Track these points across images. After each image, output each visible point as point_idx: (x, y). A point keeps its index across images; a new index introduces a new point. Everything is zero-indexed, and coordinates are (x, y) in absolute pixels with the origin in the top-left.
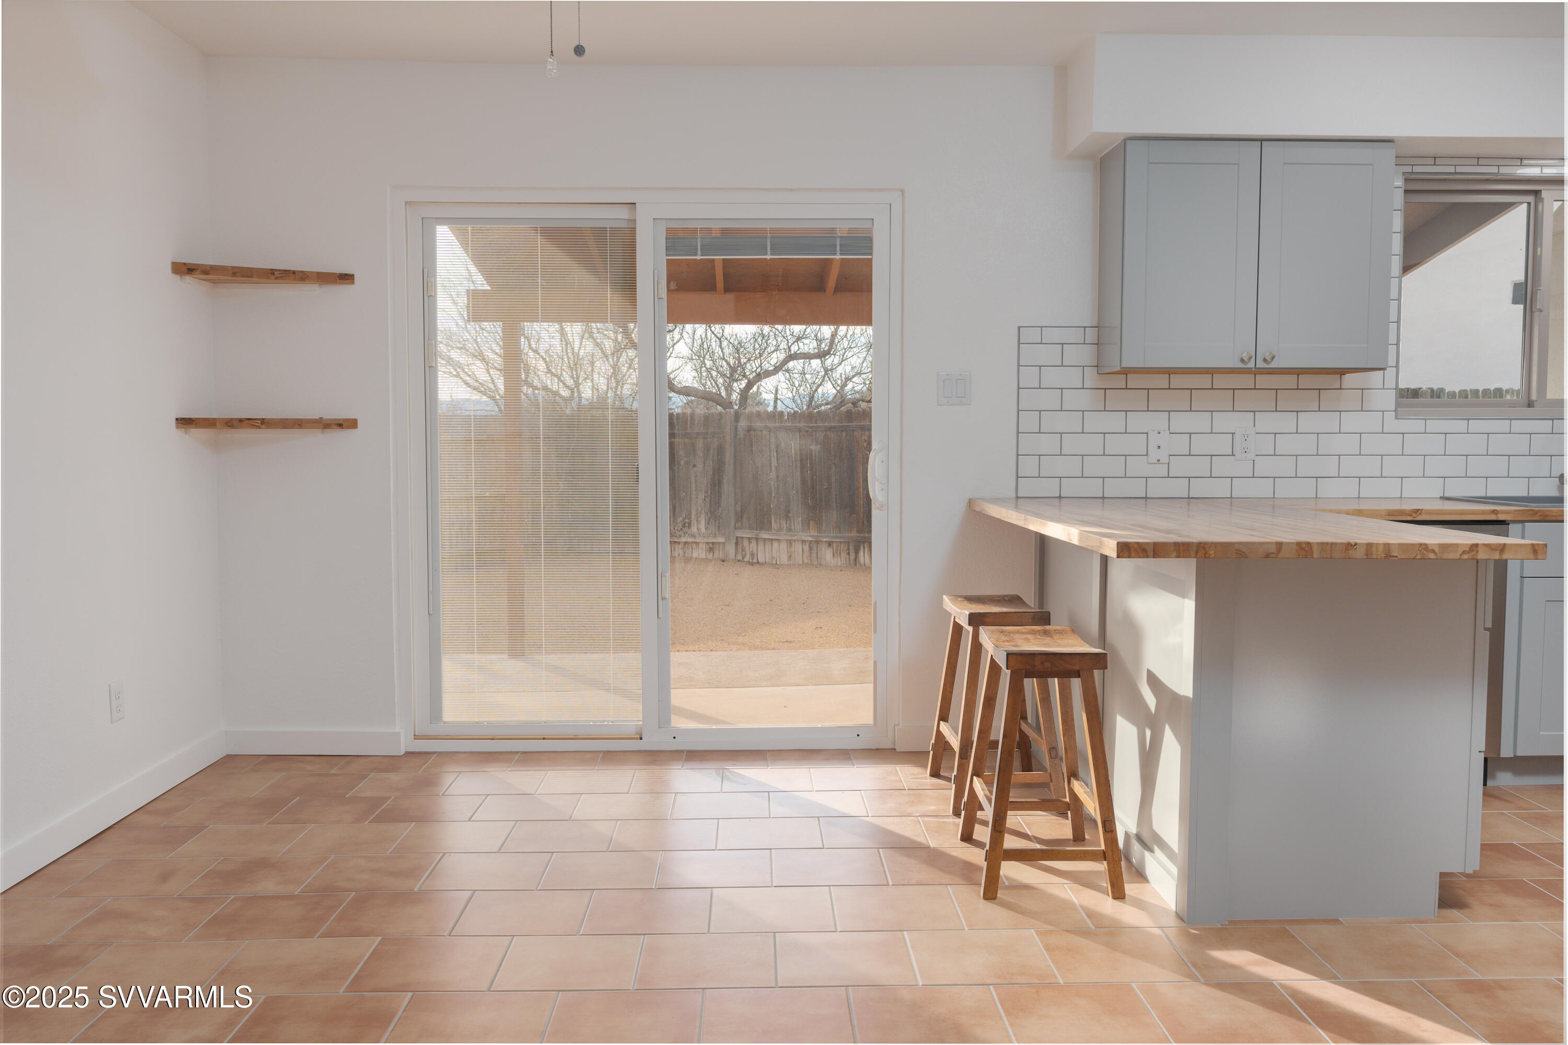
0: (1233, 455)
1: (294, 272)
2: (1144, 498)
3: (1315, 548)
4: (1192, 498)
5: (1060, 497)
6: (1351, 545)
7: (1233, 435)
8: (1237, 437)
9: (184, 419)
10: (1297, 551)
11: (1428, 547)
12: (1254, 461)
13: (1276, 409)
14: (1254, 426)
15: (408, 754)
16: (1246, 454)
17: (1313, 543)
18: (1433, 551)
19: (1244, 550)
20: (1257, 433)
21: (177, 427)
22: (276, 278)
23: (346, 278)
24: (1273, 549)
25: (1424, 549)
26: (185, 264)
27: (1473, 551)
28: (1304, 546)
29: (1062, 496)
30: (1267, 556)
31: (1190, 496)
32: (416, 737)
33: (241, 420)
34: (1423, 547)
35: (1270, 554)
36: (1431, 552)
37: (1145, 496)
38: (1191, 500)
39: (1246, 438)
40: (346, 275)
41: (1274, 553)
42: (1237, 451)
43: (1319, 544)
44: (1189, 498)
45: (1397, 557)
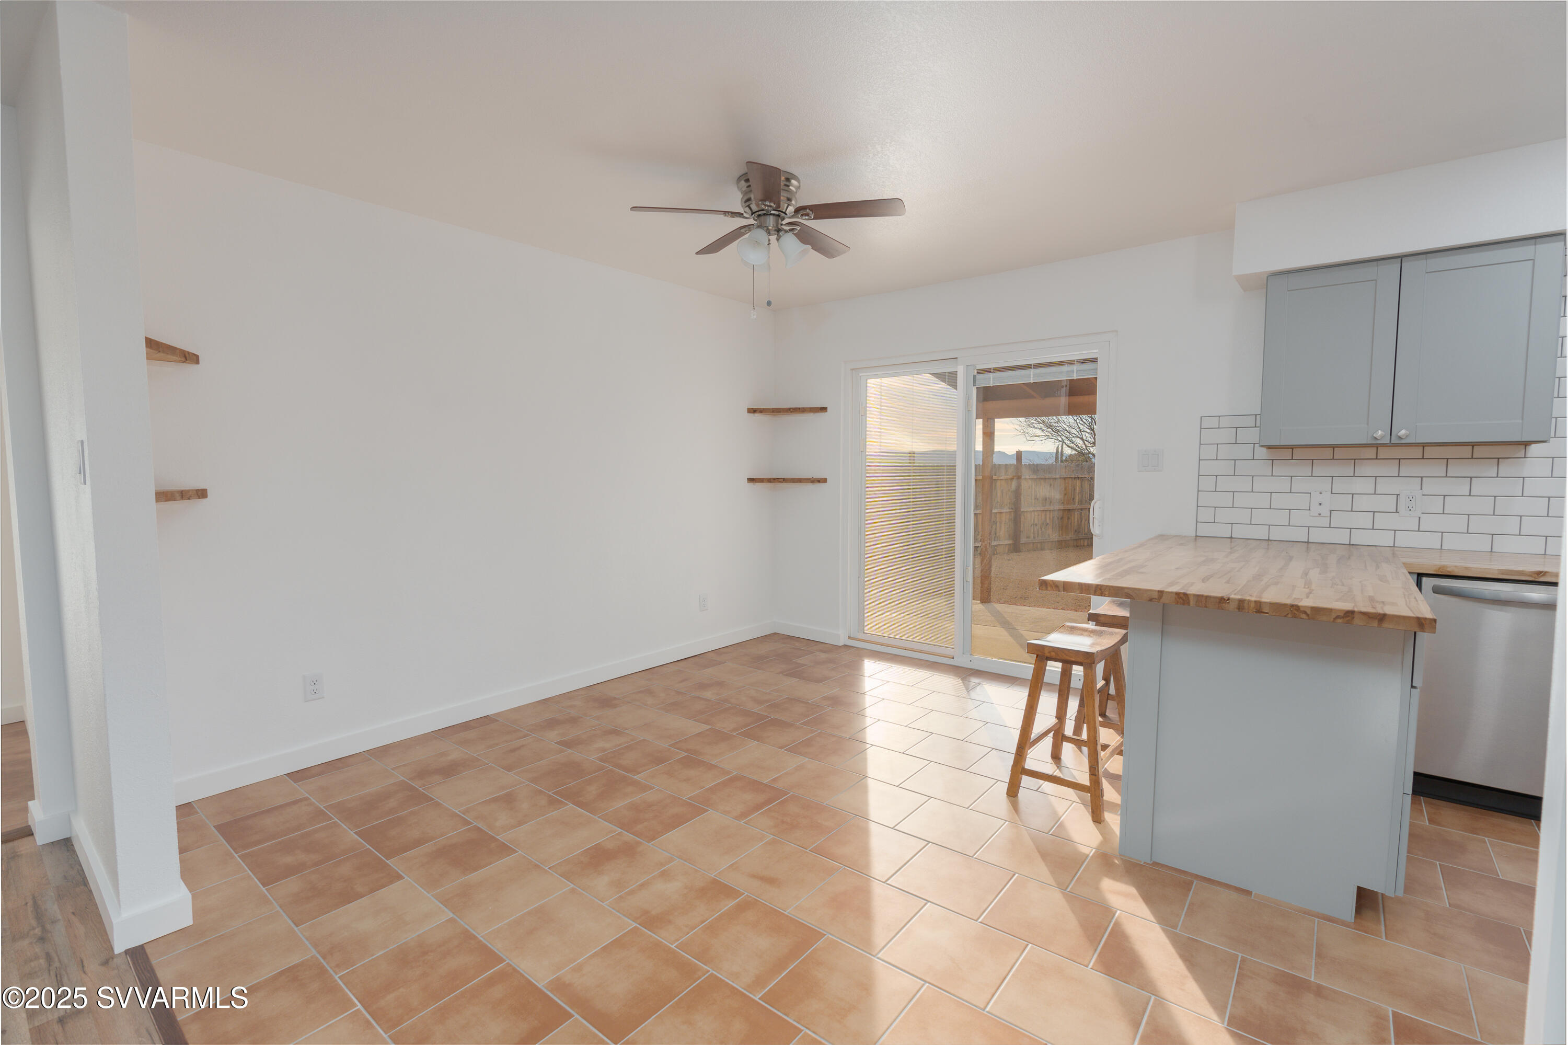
0: (1397, 512)
1: (799, 408)
2: (1306, 542)
3: (1191, 599)
4: (1353, 545)
5: (1231, 538)
6: (1225, 599)
7: (1397, 496)
8: (1402, 499)
9: (750, 479)
10: (1176, 599)
11: (1299, 609)
12: (1420, 518)
13: (1446, 475)
14: (1421, 489)
15: (845, 646)
16: (1410, 512)
17: (1190, 594)
18: (1305, 612)
19: (1132, 594)
20: (1423, 495)
21: (748, 482)
22: (791, 412)
23: (824, 409)
24: (1156, 595)
25: (1296, 609)
26: (752, 409)
27: (1349, 616)
28: (1182, 596)
29: (1233, 536)
30: (1151, 600)
31: (1351, 543)
32: (850, 638)
33: (774, 479)
34: (1294, 608)
35: (1153, 599)
36: (1303, 613)
37: (1307, 541)
38: (1351, 546)
39: (1411, 498)
40: (823, 408)
41: (1155, 599)
42: (1402, 508)
43: (1194, 595)
44: (1350, 544)
45: (1267, 613)
